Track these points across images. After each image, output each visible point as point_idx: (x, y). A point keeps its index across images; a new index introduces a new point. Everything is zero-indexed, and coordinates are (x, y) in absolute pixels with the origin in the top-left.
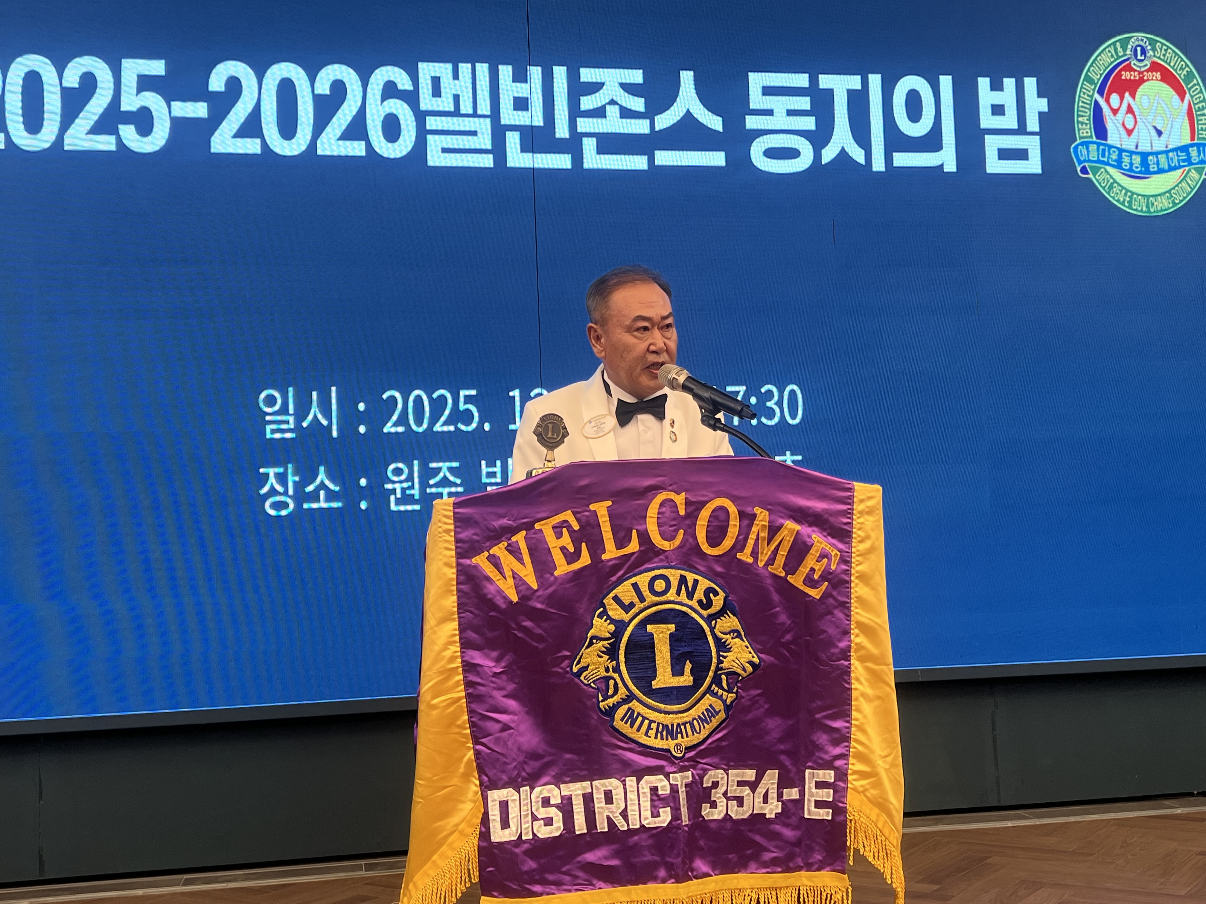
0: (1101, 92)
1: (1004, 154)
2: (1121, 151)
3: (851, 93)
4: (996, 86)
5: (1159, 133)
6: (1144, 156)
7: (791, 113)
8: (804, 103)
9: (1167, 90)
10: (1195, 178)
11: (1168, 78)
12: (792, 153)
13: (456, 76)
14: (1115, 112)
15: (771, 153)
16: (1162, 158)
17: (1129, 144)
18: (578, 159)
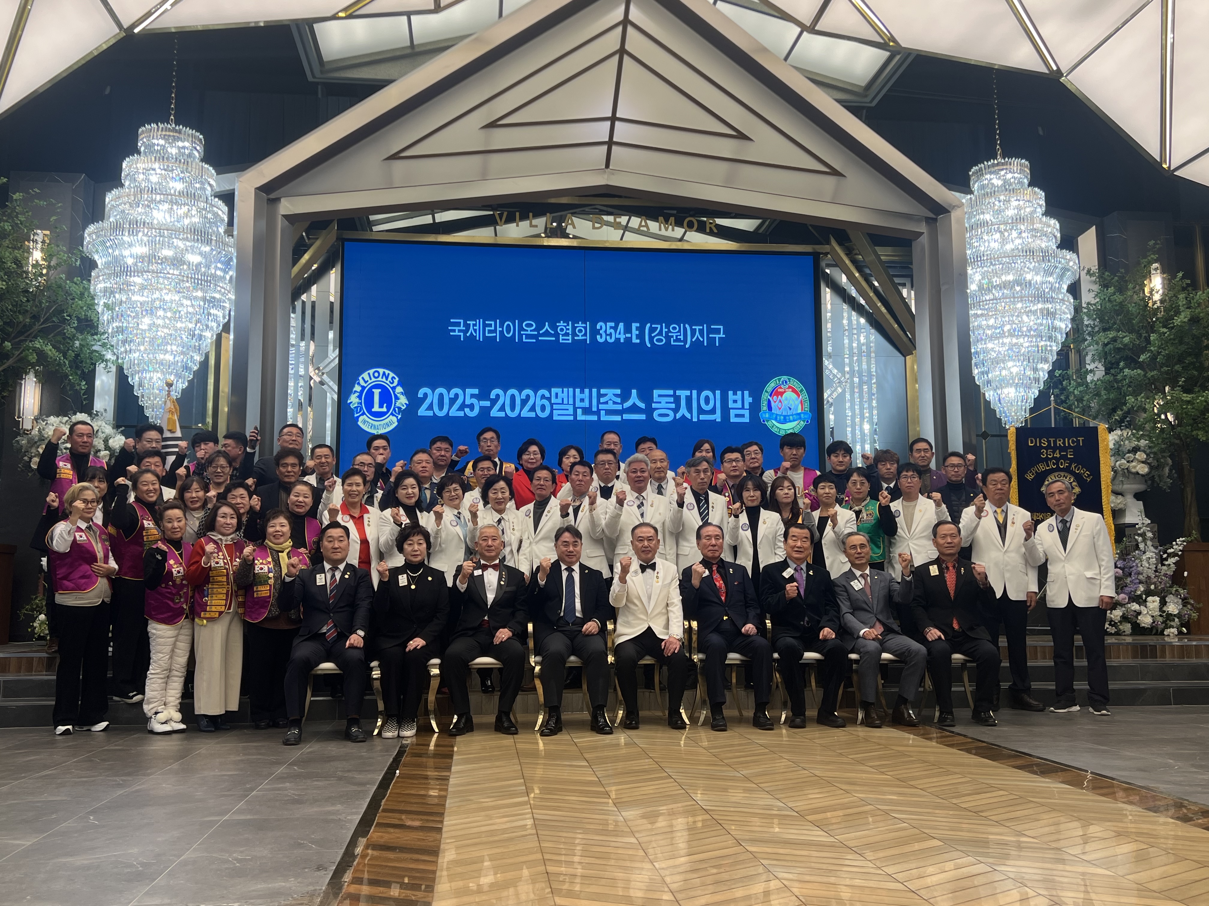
0: (771, 395)
1: (737, 416)
2: (777, 415)
3: (686, 396)
4: (735, 394)
5: (790, 409)
6: (785, 416)
7: (667, 403)
8: (672, 399)
9: (794, 396)
10: (803, 424)
11: (794, 391)
12: (667, 415)
13: (563, 392)
14: (775, 402)
15: (661, 415)
16: (791, 418)
17: (779, 412)
18: (599, 417)
